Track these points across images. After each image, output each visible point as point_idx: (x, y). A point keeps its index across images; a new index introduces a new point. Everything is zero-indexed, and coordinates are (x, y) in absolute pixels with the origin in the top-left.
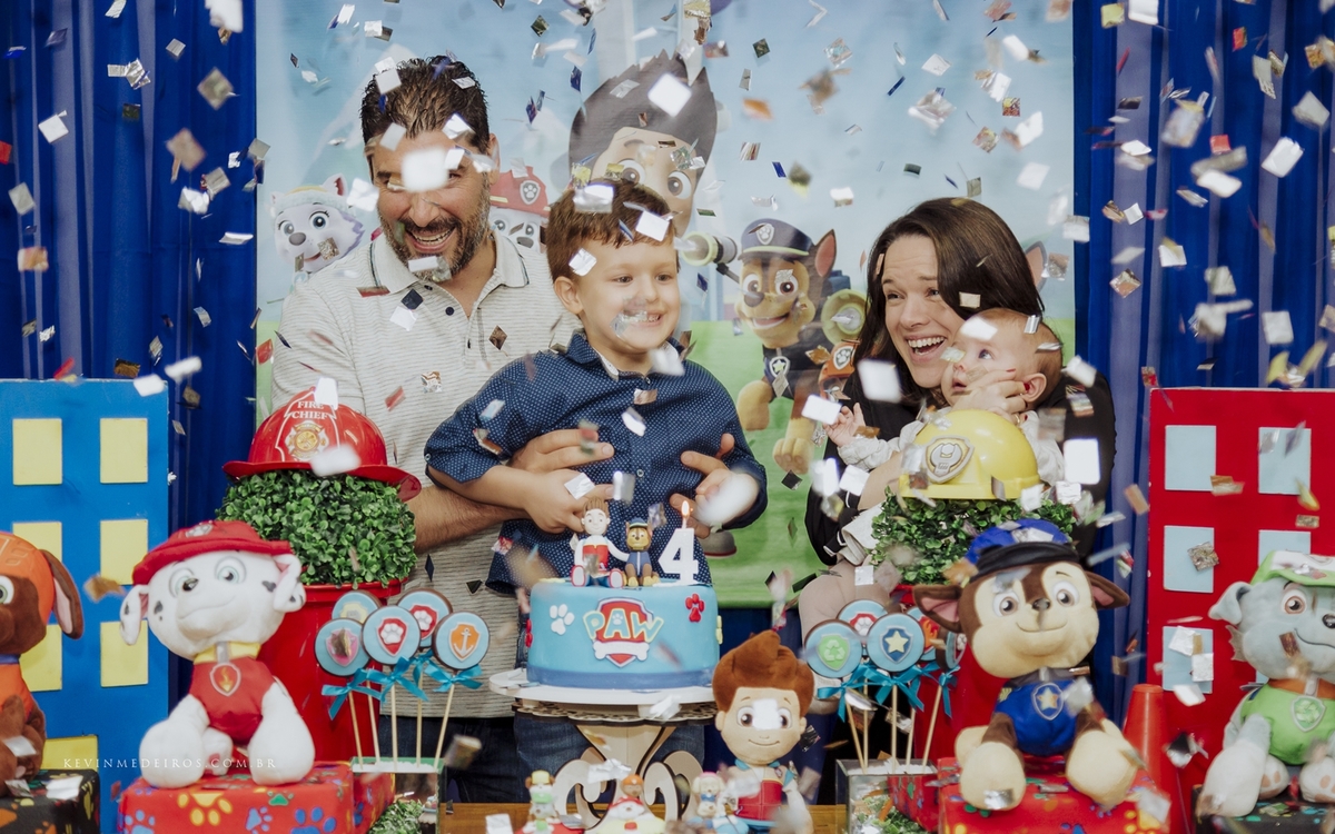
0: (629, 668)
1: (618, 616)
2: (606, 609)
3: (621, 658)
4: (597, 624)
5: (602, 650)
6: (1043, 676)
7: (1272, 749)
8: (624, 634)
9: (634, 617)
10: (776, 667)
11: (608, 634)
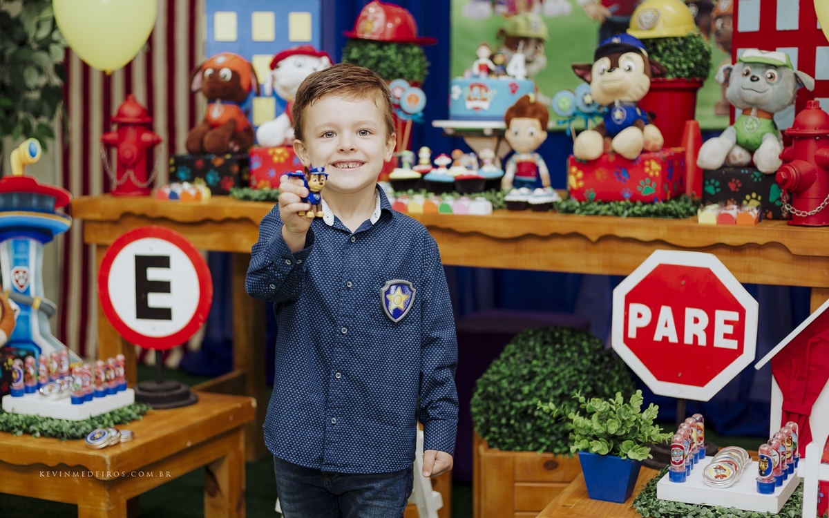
0: (479, 113)
1: (476, 90)
2: (472, 87)
3: (477, 109)
4: (467, 94)
5: (468, 104)
6: (617, 104)
7: (738, 143)
8: (479, 98)
9: (483, 90)
10: (530, 110)
11: (472, 97)
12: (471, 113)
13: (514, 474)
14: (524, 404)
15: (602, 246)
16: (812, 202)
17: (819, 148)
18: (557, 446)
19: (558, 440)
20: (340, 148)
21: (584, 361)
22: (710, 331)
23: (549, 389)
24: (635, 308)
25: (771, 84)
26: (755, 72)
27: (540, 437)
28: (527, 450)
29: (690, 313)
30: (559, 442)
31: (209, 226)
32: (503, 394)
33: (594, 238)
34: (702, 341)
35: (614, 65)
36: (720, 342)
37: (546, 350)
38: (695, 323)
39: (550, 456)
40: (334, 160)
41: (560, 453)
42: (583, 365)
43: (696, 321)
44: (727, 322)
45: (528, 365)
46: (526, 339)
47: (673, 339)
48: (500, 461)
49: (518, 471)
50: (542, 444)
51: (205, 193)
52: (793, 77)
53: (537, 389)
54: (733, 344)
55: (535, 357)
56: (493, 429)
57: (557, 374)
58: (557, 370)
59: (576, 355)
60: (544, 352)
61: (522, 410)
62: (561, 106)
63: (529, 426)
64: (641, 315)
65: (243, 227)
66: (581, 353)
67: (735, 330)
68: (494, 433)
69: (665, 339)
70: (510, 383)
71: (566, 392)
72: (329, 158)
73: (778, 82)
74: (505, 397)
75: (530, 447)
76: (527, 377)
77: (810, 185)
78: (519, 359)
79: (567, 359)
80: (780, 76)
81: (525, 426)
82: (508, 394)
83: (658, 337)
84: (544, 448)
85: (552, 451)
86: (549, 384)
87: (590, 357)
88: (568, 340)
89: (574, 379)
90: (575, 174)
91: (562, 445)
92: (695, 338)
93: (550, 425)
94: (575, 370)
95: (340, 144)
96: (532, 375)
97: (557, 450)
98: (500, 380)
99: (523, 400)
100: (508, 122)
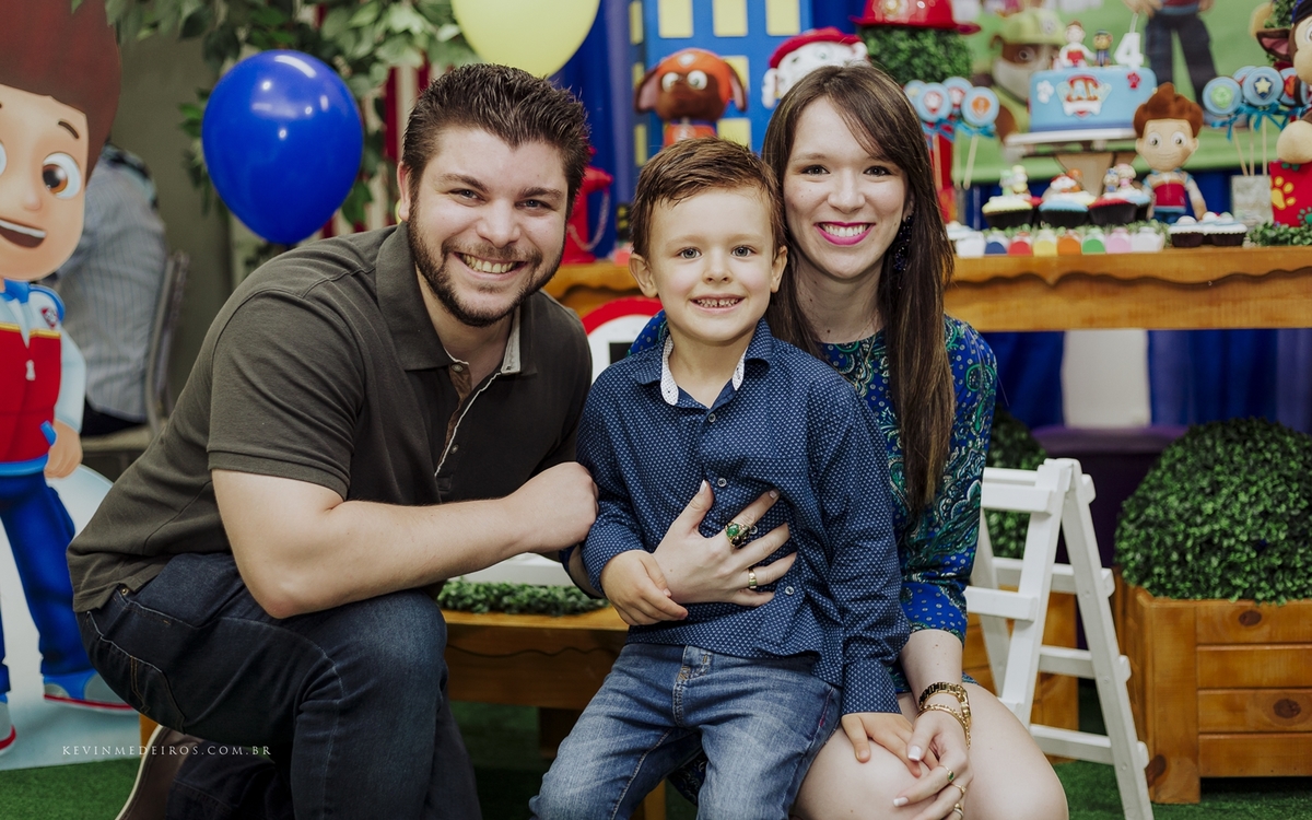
0: (1086, 119)
1: (1079, 85)
2: (1072, 82)
3: (1081, 113)
4: (1066, 91)
5: (1070, 108)
8: (1084, 97)
9: (1090, 85)
11: (1074, 97)
12: (1074, 120)
13: (1196, 634)
14: (1206, 529)
18: (1260, 589)
19: (1260, 580)
20: (707, 275)
21: (1293, 464)
23: (1243, 505)
27: (1235, 577)
28: (1213, 597)
30: (1263, 584)
32: (1172, 516)
37: (1233, 449)
39: (1249, 604)
40: (697, 293)
41: (1265, 599)
42: (1290, 469)
45: (1209, 473)
46: (1198, 436)
48: (1174, 615)
49: (1200, 629)
50: (1236, 588)
53: (1225, 506)
55: (1218, 461)
56: (1157, 570)
57: (1254, 484)
58: (1254, 478)
59: (1279, 455)
60: (1230, 454)
61: (1204, 539)
62: (1218, 99)
63: (1215, 562)
66: (1286, 453)
68: (1159, 575)
70: (1182, 501)
71: (1271, 510)
72: (690, 289)
74: (1177, 522)
75: (1217, 594)
76: (1208, 490)
78: (1193, 465)
79: (1266, 461)
81: (1209, 562)
82: (1180, 516)
84: (1240, 593)
85: (1253, 598)
86: (1243, 498)
87: (1301, 458)
88: (1261, 435)
89: (1280, 489)
91: (1267, 587)
93: (1250, 561)
94: (1280, 476)
95: (708, 269)
96: (1216, 487)
97: (1260, 596)
98: (1165, 497)
99: (1203, 524)
100: (1139, 129)
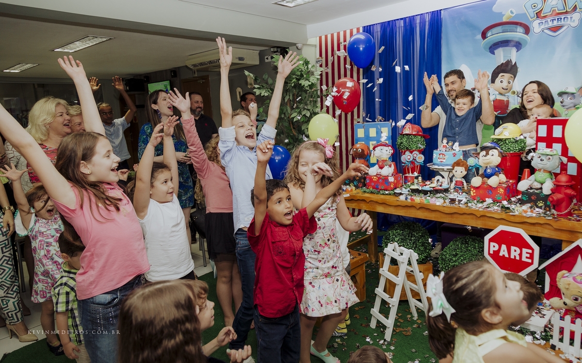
0: (443, 163)
1: (441, 155)
2: (440, 155)
3: (442, 162)
4: (438, 157)
5: (439, 160)
6: (488, 167)
7: (535, 180)
8: (442, 158)
9: (444, 156)
10: (461, 164)
11: (440, 158)
12: (440, 163)
14: (453, 264)
15: (482, 218)
16: (563, 209)
17: (566, 189)
22: (520, 255)
24: (492, 244)
25: (549, 161)
26: (543, 157)
29: (513, 248)
31: (353, 201)
33: (479, 216)
34: (518, 258)
35: (487, 154)
36: (524, 259)
38: (515, 252)
43: (515, 251)
44: (527, 253)
45: (456, 251)
46: (456, 241)
47: (507, 256)
51: (354, 188)
52: (559, 158)
53: (458, 259)
54: (529, 261)
55: (458, 248)
58: (465, 254)
60: (461, 247)
62: (470, 162)
64: (494, 247)
65: (363, 202)
66: (475, 248)
67: (530, 256)
69: (504, 255)
70: (449, 256)
73: (552, 161)
76: (455, 255)
77: (562, 203)
78: (453, 248)
79: (469, 250)
80: (553, 158)
82: (448, 260)
83: (501, 254)
88: (470, 243)
90: (473, 191)
92: (515, 256)
96: (457, 255)
99: (453, 262)
100: (453, 167)
